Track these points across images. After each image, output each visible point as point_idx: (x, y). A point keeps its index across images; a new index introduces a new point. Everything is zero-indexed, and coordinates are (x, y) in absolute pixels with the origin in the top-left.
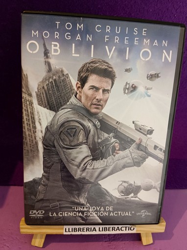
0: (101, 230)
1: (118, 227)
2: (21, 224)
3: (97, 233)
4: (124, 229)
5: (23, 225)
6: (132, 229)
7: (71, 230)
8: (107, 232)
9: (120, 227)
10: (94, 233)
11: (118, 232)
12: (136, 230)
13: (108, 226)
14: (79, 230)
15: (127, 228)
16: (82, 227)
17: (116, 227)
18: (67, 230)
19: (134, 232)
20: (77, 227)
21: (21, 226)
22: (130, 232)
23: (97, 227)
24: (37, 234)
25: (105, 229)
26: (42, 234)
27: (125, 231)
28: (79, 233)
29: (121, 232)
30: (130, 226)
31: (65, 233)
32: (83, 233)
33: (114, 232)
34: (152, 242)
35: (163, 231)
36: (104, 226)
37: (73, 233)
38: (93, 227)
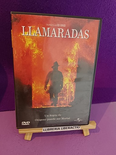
0: (62, 129)
3: (61, 130)
4: (74, 128)
6: (79, 127)
7: (46, 130)
8: (66, 130)
9: (72, 127)
10: (59, 130)
11: (71, 129)
12: (80, 128)
14: (51, 129)
15: (76, 127)
16: (52, 128)
17: (70, 127)
18: (44, 130)
19: (80, 129)
20: (50, 128)
22: (78, 129)
23: (60, 128)
24: (28, 133)
25: (65, 128)
26: (30, 133)
27: (75, 128)
28: (51, 131)
29: (73, 129)
30: (78, 126)
31: (43, 132)
32: (53, 131)
33: (69, 130)
34: (89, 134)
35: (95, 128)
36: (64, 127)
37: (48, 131)
38: (58, 127)
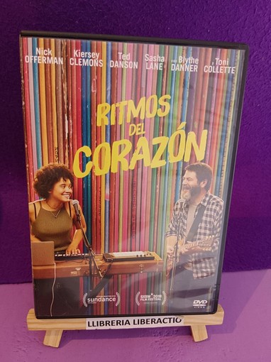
0: (136, 322)
1: (159, 319)
2: (28, 317)
3: (132, 326)
5: (31, 319)
6: (178, 320)
7: (95, 324)
8: (145, 326)
9: (162, 318)
10: (127, 327)
11: (159, 325)
12: (184, 321)
13: (145, 318)
14: (107, 323)
15: (172, 320)
16: (110, 319)
17: (157, 318)
18: (91, 324)
19: (181, 324)
20: (104, 319)
21: (28, 321)
22: (176, 324)
23: (131, 319)
24: (50, 330)
25: (142, 322)
26: (57, 330)
27: (168, 323)
28: (107, 327)
29: (163, 325)
30: (175, 317)
31: (88, 328)
32: (112, 328)
33: (154, 326)
34: (207, 337)
35: (221, 323)
36: (140, 318)
37: (99, 328)
38: (125, 319)
